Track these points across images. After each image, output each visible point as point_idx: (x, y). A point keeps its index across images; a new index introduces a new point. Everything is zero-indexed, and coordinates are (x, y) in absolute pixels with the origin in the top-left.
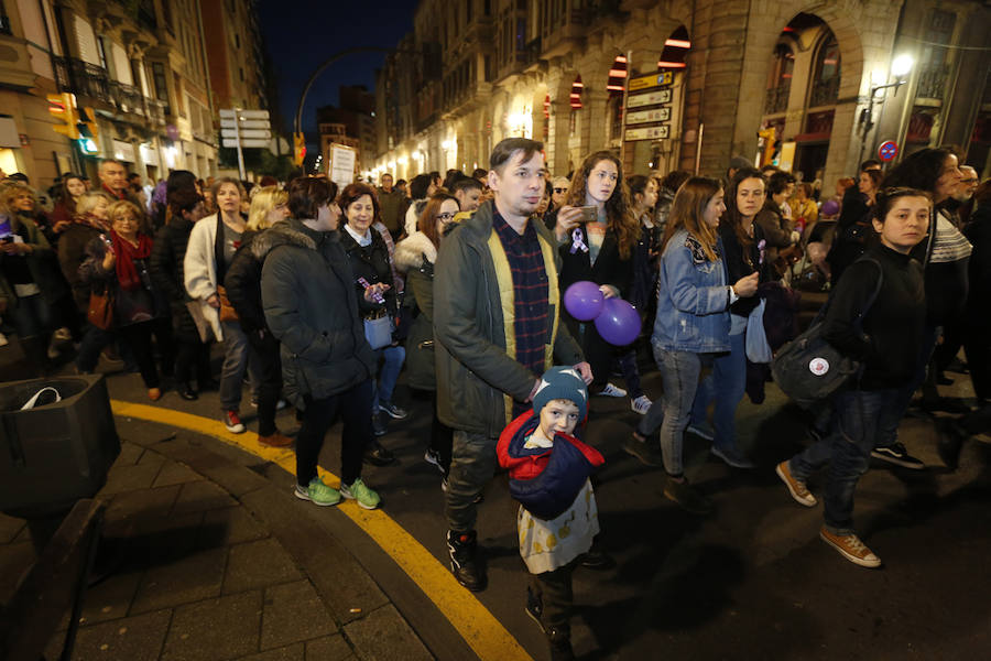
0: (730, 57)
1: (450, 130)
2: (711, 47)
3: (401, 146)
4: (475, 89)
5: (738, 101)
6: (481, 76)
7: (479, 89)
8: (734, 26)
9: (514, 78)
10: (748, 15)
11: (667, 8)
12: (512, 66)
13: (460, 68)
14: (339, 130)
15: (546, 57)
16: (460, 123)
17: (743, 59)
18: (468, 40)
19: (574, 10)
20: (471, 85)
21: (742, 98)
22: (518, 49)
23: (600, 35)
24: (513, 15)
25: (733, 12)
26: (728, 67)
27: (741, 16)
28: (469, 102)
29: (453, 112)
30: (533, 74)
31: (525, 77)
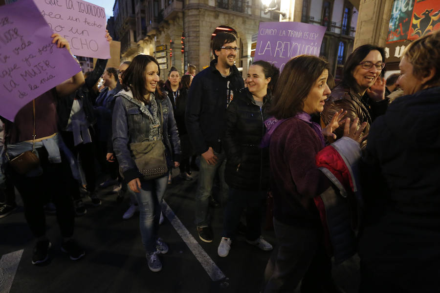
0: (195, 40)
2: (189, 36)
4: (130, 45)
5: (199, 56)
6: (132, 39)
7: (132, 45)
8: (195, 30)
9: (142, 41)
10: (199, 26)
11: (178, 21)
12: (140, 37)
13: (125, 35)
15: (149, 34)
17: (199, 41)
18: (127, 24)
19: (155, 16)
20: (129, 43)
21: (201, 54)
22: (142, 30)
23: (163, 27)
24: (139, 16)
25: (194, 25)
26: (194, 43)
27: (197, 26)
28: (129, 50)
29: (125, 53)
30: (147, 40)
31: (145, 41)
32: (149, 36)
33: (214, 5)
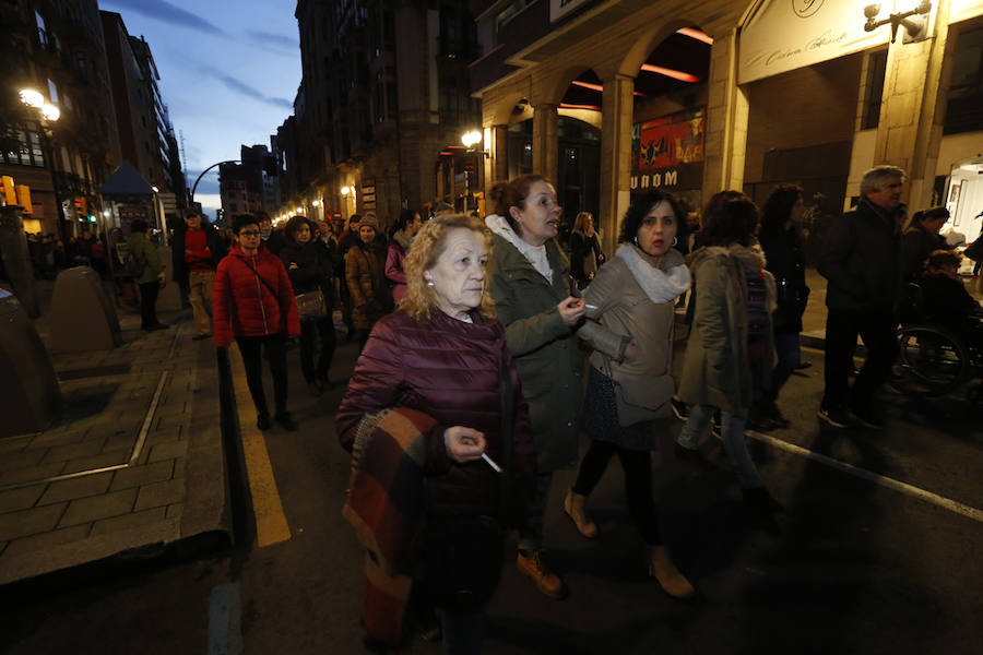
0: (413, 168)
1: (319, 192)
3: (291, 202)
6: (328, 159)
7: (329, 169)
8: (413, 155)
9: (342, 164)
11: (391, 143)
12: (341, 157)
13: (317, 152)
14: (241, 187)
15: (355, 155)
16: (324, 189)
17: (419, 170)
19: (361, 132)
22: (344, 148)
23: (373, 148)
24: (339, 126)
25: (412, 149)
26: (413, 173)
27: (415, 150)
30: (351, 163)
31: (349, 165)
32: (354, 159)
33: (437, 122)
